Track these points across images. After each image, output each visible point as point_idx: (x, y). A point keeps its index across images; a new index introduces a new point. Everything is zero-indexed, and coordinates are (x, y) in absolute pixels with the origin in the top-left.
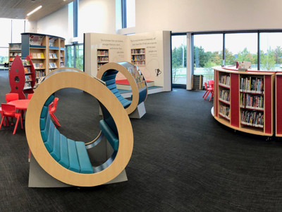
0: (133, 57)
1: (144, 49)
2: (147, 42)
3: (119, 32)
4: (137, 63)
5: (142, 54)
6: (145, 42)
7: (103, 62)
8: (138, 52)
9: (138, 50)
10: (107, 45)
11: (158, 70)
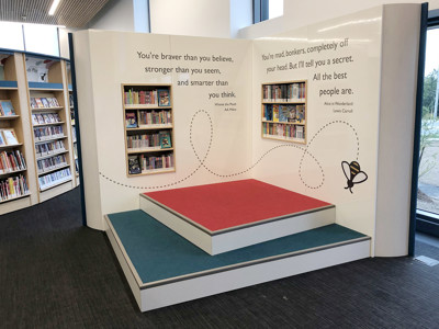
0: (269, 108)
1: (301, 84)
2: (316, 56)
3: (241, 33)
4: (280, 130)
5: (294, 100)
6: (306, 58)
7: (150, 126)
8: (285, 95)
9: (285, 88)
10: (165, 71)
11: (355, 168)
